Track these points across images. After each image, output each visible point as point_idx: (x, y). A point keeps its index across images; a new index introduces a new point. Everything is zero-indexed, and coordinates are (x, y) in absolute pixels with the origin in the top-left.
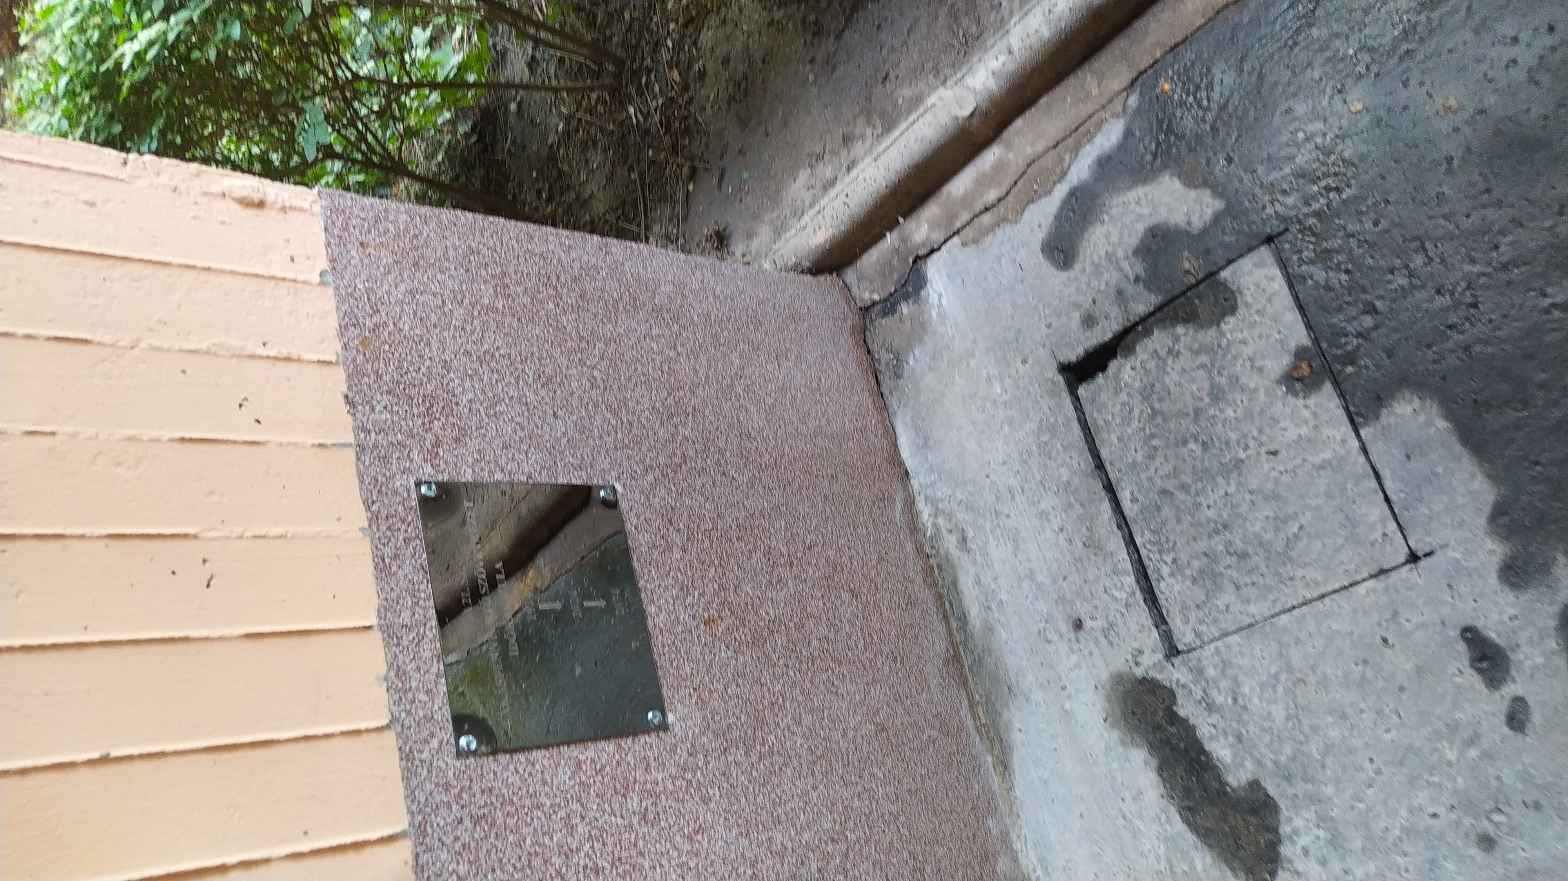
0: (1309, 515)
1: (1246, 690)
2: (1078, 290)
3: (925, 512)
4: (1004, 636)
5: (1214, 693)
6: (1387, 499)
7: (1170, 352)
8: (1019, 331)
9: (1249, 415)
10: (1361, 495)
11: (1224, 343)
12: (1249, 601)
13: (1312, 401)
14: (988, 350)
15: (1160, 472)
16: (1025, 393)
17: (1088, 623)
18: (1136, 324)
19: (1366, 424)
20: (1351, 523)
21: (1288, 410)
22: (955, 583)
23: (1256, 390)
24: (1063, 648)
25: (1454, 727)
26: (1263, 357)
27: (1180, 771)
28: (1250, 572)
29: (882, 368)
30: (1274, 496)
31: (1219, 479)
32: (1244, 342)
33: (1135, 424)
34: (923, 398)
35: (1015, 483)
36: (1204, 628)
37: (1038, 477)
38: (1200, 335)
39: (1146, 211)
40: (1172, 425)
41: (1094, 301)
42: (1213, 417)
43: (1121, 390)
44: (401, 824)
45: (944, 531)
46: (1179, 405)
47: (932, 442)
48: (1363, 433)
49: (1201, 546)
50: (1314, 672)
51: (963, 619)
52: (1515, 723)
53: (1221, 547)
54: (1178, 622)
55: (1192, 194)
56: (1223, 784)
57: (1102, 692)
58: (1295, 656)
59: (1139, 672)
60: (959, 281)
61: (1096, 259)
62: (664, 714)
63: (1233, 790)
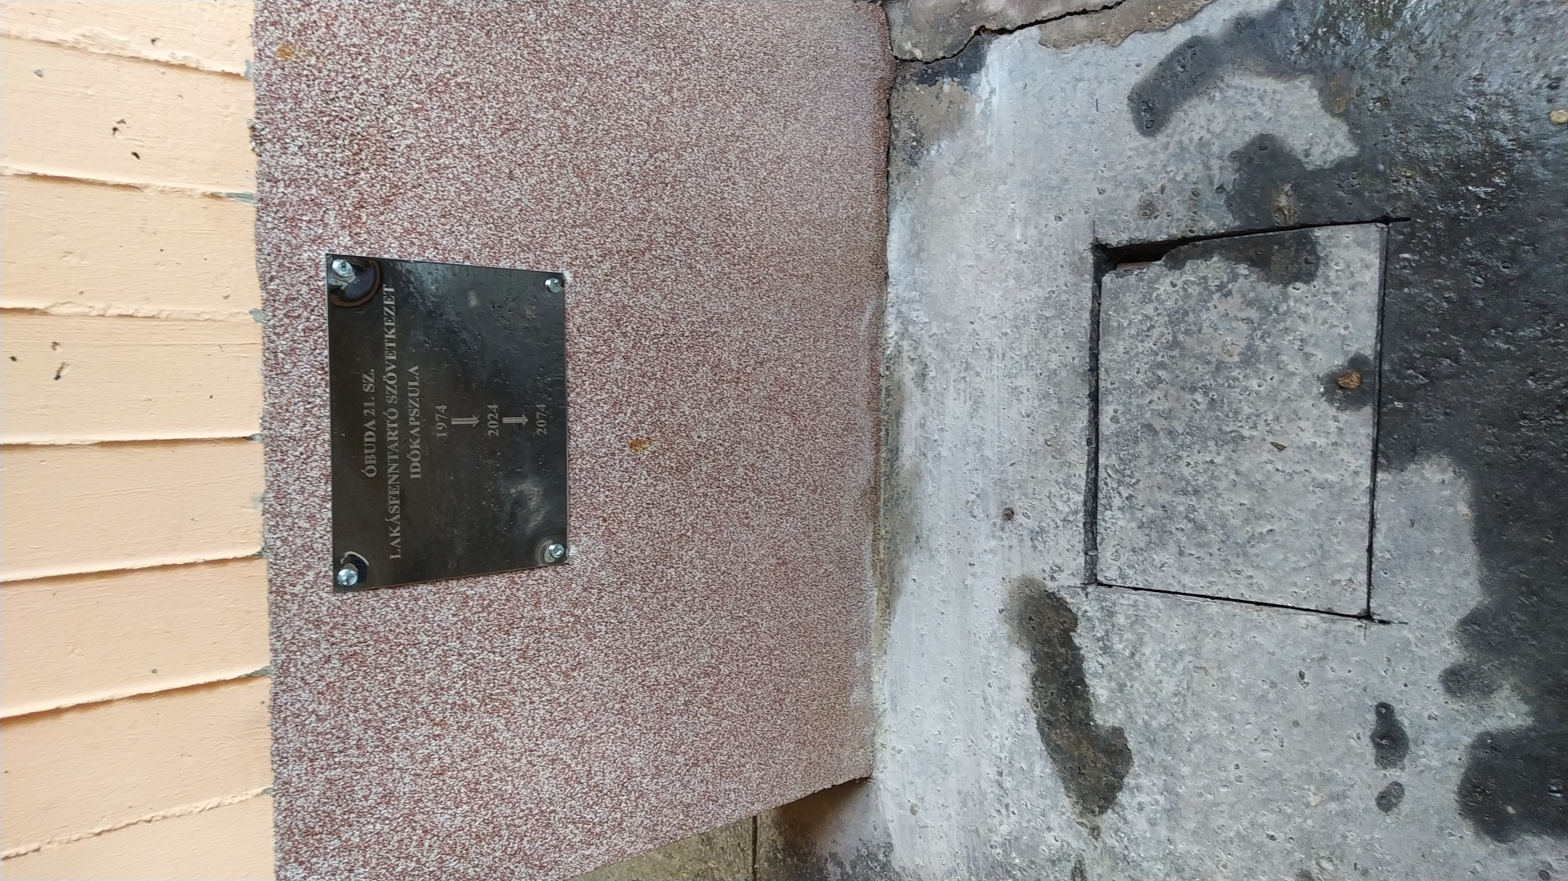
0: (1284, 524)
1: (1147, 651)
2: (1151, 165)
3: (893, 329)
4: (930, 490)
5: (1116, 639)
6: (1370, 550)
7: (1220, 288)
8: (1066, 180)
9: (1272, 396)
10: (1346, 533)
11: (1283, 308)
12: (1186, 571)
13: (1344, 416)
14: (1023, 184)
15: (1154, 406)
16: (1046, 253)
17: (1019, 518)
18: (1199, 238)
19: (1387, 469)
20: (1323, 553)
21: (1315, 412)
22: (898, 414)
23: (1293, 374)
24: (985, 528)
25: (1327, 779)
26: (1316, 345)
27: (1053, 688)
28: (1199, 545)
29: (898, 143)
30: (1259, 489)
31: (1211, 443)
32: (1304, 318)
33: (1149, 344)
34: (932, 201)
35: (999, 344)
36: (1131, 572)
37: (1025, 351)
38: (1261, 287)
39: (1267, 114)
40: (1188, 365)
41: (1163, 189)
42: (1236, 379)
43: (1151, 301)
44: (264, 661)
45: (905, 355)
46: (1205, 349)
47: (924, 255)
48: (1380, 476)
49: (1163, 497)
50: (1219, 668)
51: (895, 452)
52: (1384, 802)
53: (1181, 508)
54: (1108, 554)
55: (1327, 120)
56: (1088, 716)
57: (1008, 586)
58: (1209, 645)
59: (1051, 586)
60: (1020, 85)
61: (1185, 139)
62: (565, 547)
63: (1096, 726)
